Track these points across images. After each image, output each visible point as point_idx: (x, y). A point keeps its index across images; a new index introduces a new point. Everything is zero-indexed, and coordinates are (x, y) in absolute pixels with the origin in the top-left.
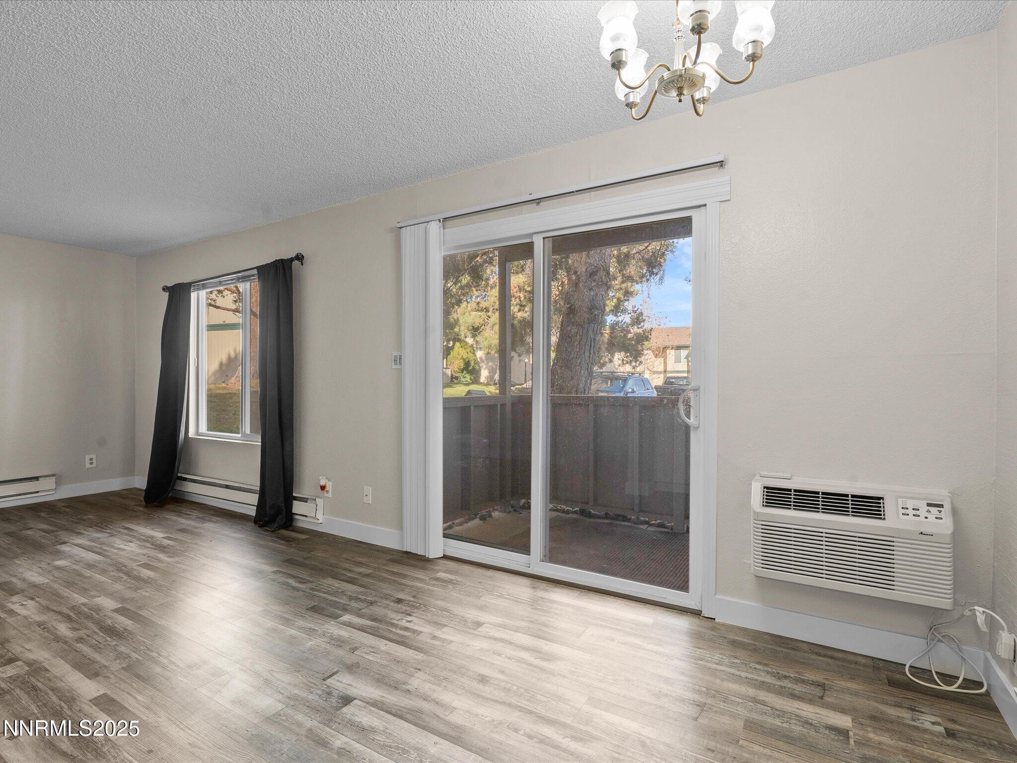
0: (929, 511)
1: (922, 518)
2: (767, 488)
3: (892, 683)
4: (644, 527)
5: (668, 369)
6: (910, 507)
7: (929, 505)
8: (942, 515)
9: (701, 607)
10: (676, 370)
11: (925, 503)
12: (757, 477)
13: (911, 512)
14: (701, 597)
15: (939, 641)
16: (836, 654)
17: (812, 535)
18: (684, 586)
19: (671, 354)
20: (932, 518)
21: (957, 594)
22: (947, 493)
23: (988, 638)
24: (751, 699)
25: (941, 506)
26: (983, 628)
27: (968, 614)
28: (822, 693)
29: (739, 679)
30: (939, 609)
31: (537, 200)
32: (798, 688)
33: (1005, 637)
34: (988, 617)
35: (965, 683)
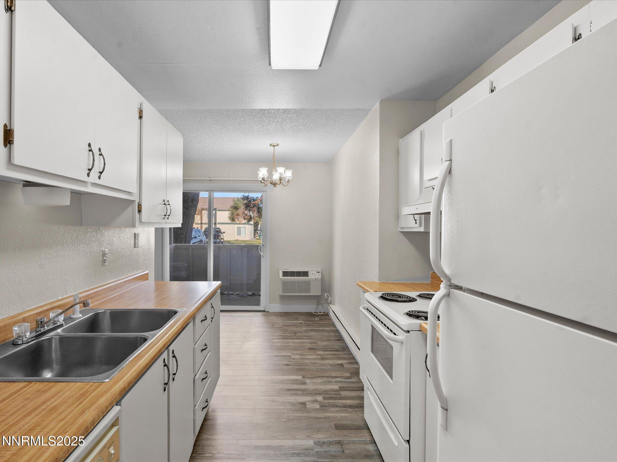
1: (316, 275)
2: (283, 272)
3: (310, 315)
7: (317, 272)
9: (265, 309)
12: (280, 269)
13: (314, 274)
14: (265, 307)
15: (319, 304)
16: (298, 313)
17: (293, 282)
18: (258, 304)
20: (318, 275)
21: (322, 292)
22: (320, 269)
23: (327, 300)
24: (283, 322)
25: (319, 272)
26: (326, 298)
27: (324, 296)
28: (297, 319)
29: (279, 320)
30: (319, 296)
31: (211, 180)
32: (292, 319)
33: (330, 298)
34: (327, 295)
35: (323, 313)
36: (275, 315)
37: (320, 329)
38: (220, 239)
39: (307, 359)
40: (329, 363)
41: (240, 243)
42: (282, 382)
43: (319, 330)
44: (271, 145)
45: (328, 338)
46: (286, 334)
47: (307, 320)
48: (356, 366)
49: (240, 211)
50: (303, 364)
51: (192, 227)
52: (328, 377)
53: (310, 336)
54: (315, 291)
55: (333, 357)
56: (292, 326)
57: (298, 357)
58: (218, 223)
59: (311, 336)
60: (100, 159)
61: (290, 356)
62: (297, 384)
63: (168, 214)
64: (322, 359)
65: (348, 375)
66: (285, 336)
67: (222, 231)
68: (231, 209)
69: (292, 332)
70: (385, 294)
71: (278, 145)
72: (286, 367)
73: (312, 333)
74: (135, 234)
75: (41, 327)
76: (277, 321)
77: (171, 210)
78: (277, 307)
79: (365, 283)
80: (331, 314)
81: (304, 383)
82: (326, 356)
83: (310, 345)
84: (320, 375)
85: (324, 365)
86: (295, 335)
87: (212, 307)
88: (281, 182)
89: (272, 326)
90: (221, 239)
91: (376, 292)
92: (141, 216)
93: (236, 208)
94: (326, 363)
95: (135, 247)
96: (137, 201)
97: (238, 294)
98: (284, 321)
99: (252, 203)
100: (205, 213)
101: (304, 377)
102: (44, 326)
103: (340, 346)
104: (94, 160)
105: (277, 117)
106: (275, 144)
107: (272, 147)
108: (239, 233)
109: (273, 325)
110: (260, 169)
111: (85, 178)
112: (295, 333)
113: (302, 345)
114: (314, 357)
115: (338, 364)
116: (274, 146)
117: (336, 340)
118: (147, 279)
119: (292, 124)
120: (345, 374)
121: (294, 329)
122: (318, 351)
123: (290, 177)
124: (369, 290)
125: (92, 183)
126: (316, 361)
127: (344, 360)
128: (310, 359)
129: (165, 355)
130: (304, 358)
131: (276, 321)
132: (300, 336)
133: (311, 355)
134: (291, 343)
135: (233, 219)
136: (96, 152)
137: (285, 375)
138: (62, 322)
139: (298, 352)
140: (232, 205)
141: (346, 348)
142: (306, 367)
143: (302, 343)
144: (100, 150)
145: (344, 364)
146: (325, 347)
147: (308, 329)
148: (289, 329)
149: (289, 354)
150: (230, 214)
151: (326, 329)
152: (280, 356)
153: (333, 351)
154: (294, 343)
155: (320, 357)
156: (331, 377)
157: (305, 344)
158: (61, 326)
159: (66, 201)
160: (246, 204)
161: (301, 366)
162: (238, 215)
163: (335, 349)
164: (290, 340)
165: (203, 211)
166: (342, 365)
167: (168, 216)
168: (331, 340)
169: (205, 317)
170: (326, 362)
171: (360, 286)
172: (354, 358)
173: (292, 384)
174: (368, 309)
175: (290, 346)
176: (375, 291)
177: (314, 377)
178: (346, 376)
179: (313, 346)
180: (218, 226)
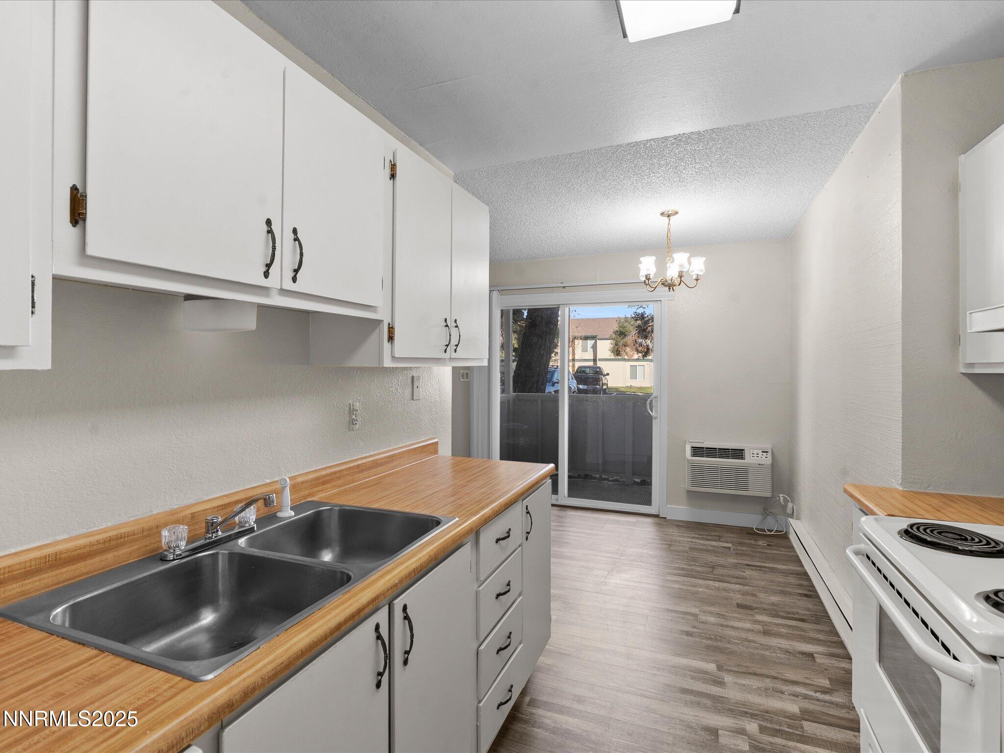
0: (762, 455)
1: (760, 458)
2: (693, 447)
3: (747, 533)
4: (606, 482)
5: (576, 357)
6: (755, 453)
7: (763, 452)
8: (768, 456)
9: (659, 513)
10: (583, 358)
11: (761, 451)
12: (688, 443)
13: (755, 455)
14: (659, 508)
15: (768, 515)
16: (724, 527)
17: (713, 468)
18: (648, 502)
19: (579, 343)
20: (764, 457)
21: (773, 491)
22: (770, 446)
23: (785, 507)
24: (690, 542)
25: (767, 452)
26: (783, 503)
27: (778, 498)
28: (719, 538)
29: (683, 537)
30: (767, 498)
31: (564, 287)
32: (709, 538)
33: (790, 505)
34: (784, 497)
35: (777, 531)
36: (677, 526)
37: (767, 565)
38: (601, 384)
39: (732, 627)
40: (782, 646)
41: (634, 391)
42: (676, 669)
43: (765, 567)
44: (662, 214)
45: (784, 589)
46: (693, 567)
47: (740, 543)
48: (843, 664)
49: (629, 339)
50: (722, 638)
51: (548, 365)
52: (776, 678)
53: (743, 579)
54: (759, 488)
55: (792, 634)
56: (707, 551)
57: (712, 619)
58: (599, 359)
59: (746, 579)
60: (294, 246)
61: (695, 616)
62: (705, 681)
63: (454, 342)
64: (766, 633)
65: (825, 683)
66: (692, 570)
67: (605, 372)
68: (614, 336)
69: (706, 563)
70: (918, 526)
71: (677, 213)
72: (685, 637)
73: (748, 573)
74: (413, 377)
75: (213, 533)
76: (681, 539)
77: (460, 336)
78: (681, 511)
79: (863, 489)
80: (792, 537)
81: (720, 683)
82: (775, 629)
83: (741, 597)
84: (759, 671)
85: (769, 648)
86: (711, 571)
87: (528, 513)
88: (681, 280)
89: (667, 546)
90: (603, 384)
91: (892, 516)
92: (394, 347)
93: (622, 334)
94: (773, 644)
95: (412, 399)
96: (387, 320)
97: (616, 480)
98: (694, 540)
99: (650, 325)
101: (720, 668)
102: (217, 531)
103: (809, 610)
104: (274, 248)
105: (664, 156)
106: (670, 212)
107: (666, 218)
108: (634, 376)
109: (670, 545)
110: (641, 259)
112: (713, 567)
113: (725, 594)
114: (748, 626)
115: (803, 653)
116: (669, 216)
117: (800, 595)
118: (434, 452)
119: (697, 166)
120: (818, 680)
121: (712, 558)
122: (758, 613)
123: (701, 271)
124: (875, 509)
125: (280, 290)
126: (750, 636)
127: (818, 644)
128: (738, 628)
129: (381, 616)
130: (726, 624)
131: (678, 538)
132: (723, 576)
133: (740, 620)
134: (703, 587)
135: (617, 352)
136: (285, 234)
137: (679, 655)
138: (253, 523)
139: (712, 609)
140: (617, 329)
141: (822, 617)
142: (728, 646)
143: (724, 590)
145: (815, 655)
146: (775, 607)
147: (740, 561)
148: (701, 557)
149: (695, 611)
150: (612, 344)
151: (779, 566)
152: (676, 612)
153: (791, 620)
154: (707, 587)
155: (760, 627)
156: (783, 680)
157: (731, 595)
158: (251, 530)
159: (250, 323)
160: (639, 326)
161: (716, 640)
162: (625, 345)
163: (796, 616)
164: (700, 582)
165: (576, 341)
166: (811, 656)
167: (455, 347)
168: (790, 593)
169: (507, 533)
170: (774, 642)
171: (852, 496)
172: (841, 645)
173: (693, 678)
174: (868, 558)
175: (697, 593)
176: (889, 515)
177: (745, 673)
178: (819, 684)
179: (749, 601)
180: (599, 364)
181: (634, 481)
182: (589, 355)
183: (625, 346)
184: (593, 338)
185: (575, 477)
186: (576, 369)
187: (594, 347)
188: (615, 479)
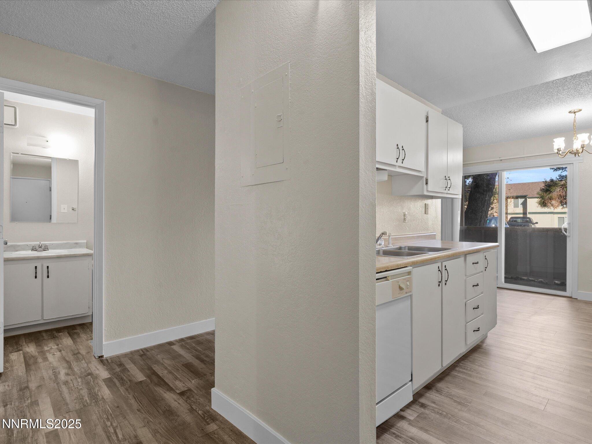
5: (509, 212)
9: (572, 295)
10: (515, 212)
14: (572, 293)
18: (564, 289)
19: (511, 202)
31: (501, 160)
44: (570, 112)
58: (529, 213)
60: (402, 152)
63: (449, 186)
67: (534, 221)
71: (580, 111)
74: (425, 204)
77: (451, 184)
87: (486, 259)
88: (584, 150)
92: (428, 187)
93: (547, 190)
95: (425, 214)
96: (425, 177)
100: (511, 201)
104: (399, 153)
105: (566, 85)
106: (576, 110)
107: (573, 114)
110: (554, 140)
111: (395, 163)
116: (575, 113)
118: (435, 238)
125: (398, 166)
135: (544, 204)
136: (401, 148)
140: (543, 188)
144: (402, 147)
150: (540, 199)
159: (385, 177)
165: (508, 199)
167: (449, 189)
169: (477, 262)
180: (528, 216)
181: (555, 282)
182: (520, 210)
183: (550, 199)
184: (525, 197)
185: (509, 278)
186: (508, 220)
187: (524, 205)
188: (540, 281)
